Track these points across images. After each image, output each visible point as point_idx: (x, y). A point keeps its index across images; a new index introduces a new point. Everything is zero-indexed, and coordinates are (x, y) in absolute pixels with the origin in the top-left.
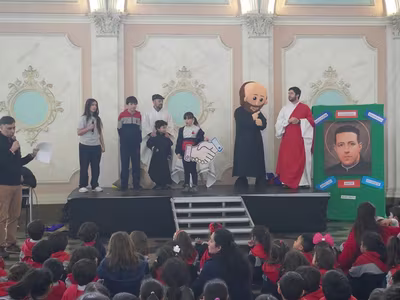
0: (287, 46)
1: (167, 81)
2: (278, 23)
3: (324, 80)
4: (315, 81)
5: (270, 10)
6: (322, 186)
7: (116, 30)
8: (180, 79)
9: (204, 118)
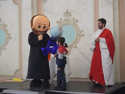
8: (65, 18)
9: (78, 40)
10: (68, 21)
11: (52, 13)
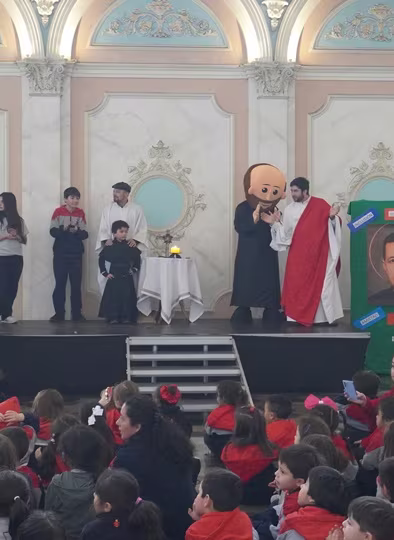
0: (316, 112)
1: (135, 163)
2: (301, 76)
3: (371, 163)
4: (357, 164)
5: (291, 56)
6: (364, 322)
7: (58, 86)
8: (155, 159)
9: (189, 218)
10: (160, 168)
11: (114, 144)
